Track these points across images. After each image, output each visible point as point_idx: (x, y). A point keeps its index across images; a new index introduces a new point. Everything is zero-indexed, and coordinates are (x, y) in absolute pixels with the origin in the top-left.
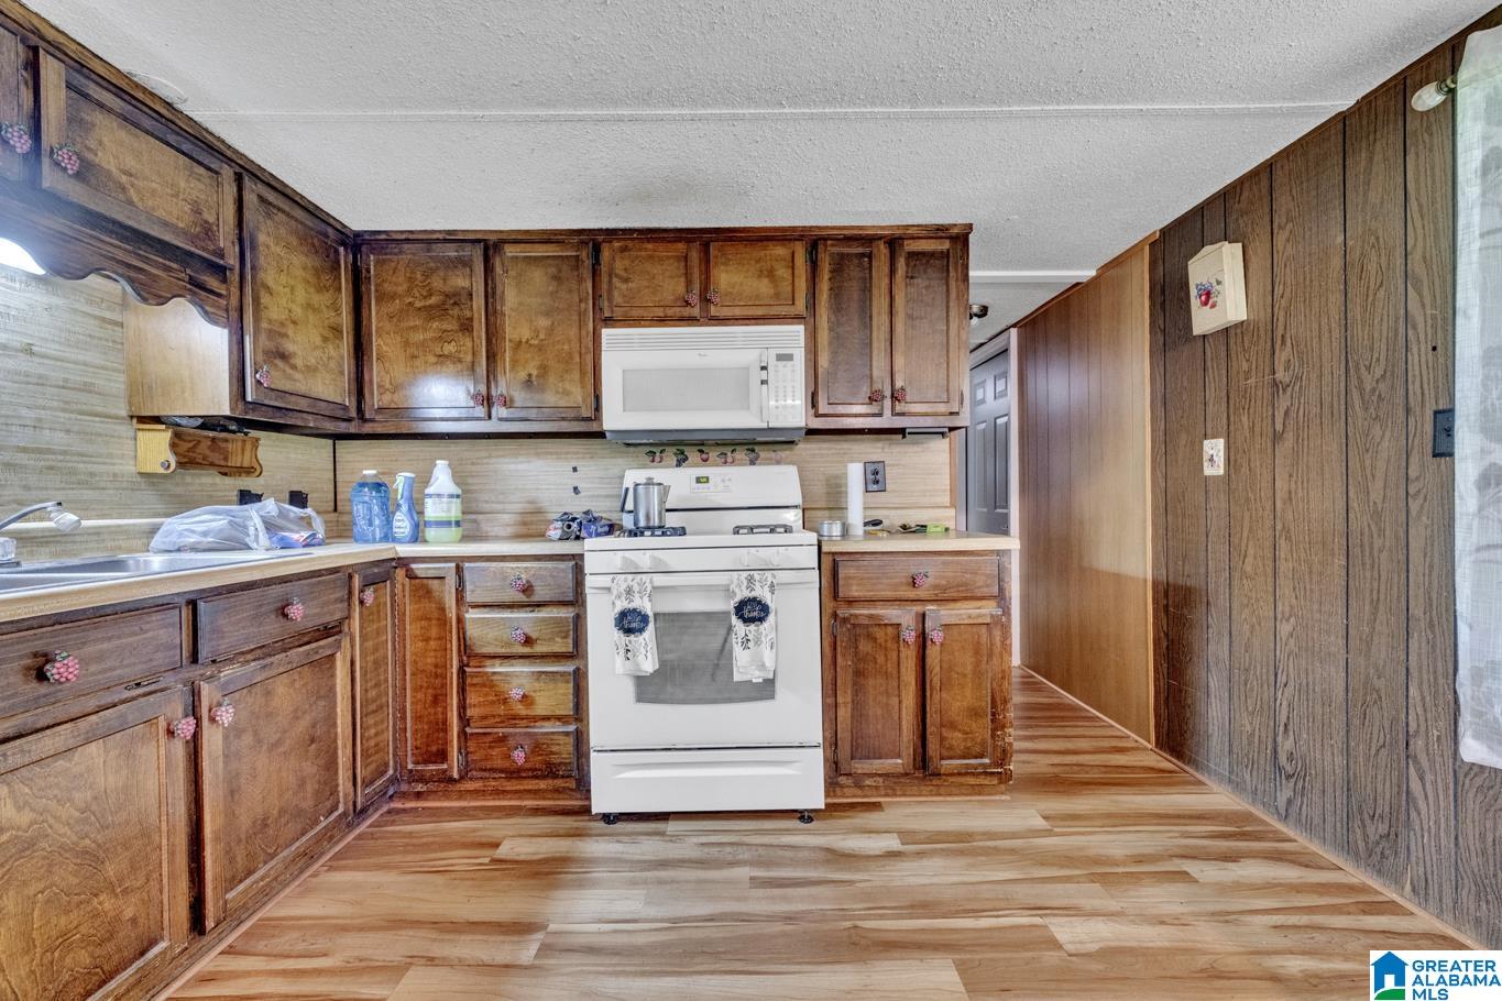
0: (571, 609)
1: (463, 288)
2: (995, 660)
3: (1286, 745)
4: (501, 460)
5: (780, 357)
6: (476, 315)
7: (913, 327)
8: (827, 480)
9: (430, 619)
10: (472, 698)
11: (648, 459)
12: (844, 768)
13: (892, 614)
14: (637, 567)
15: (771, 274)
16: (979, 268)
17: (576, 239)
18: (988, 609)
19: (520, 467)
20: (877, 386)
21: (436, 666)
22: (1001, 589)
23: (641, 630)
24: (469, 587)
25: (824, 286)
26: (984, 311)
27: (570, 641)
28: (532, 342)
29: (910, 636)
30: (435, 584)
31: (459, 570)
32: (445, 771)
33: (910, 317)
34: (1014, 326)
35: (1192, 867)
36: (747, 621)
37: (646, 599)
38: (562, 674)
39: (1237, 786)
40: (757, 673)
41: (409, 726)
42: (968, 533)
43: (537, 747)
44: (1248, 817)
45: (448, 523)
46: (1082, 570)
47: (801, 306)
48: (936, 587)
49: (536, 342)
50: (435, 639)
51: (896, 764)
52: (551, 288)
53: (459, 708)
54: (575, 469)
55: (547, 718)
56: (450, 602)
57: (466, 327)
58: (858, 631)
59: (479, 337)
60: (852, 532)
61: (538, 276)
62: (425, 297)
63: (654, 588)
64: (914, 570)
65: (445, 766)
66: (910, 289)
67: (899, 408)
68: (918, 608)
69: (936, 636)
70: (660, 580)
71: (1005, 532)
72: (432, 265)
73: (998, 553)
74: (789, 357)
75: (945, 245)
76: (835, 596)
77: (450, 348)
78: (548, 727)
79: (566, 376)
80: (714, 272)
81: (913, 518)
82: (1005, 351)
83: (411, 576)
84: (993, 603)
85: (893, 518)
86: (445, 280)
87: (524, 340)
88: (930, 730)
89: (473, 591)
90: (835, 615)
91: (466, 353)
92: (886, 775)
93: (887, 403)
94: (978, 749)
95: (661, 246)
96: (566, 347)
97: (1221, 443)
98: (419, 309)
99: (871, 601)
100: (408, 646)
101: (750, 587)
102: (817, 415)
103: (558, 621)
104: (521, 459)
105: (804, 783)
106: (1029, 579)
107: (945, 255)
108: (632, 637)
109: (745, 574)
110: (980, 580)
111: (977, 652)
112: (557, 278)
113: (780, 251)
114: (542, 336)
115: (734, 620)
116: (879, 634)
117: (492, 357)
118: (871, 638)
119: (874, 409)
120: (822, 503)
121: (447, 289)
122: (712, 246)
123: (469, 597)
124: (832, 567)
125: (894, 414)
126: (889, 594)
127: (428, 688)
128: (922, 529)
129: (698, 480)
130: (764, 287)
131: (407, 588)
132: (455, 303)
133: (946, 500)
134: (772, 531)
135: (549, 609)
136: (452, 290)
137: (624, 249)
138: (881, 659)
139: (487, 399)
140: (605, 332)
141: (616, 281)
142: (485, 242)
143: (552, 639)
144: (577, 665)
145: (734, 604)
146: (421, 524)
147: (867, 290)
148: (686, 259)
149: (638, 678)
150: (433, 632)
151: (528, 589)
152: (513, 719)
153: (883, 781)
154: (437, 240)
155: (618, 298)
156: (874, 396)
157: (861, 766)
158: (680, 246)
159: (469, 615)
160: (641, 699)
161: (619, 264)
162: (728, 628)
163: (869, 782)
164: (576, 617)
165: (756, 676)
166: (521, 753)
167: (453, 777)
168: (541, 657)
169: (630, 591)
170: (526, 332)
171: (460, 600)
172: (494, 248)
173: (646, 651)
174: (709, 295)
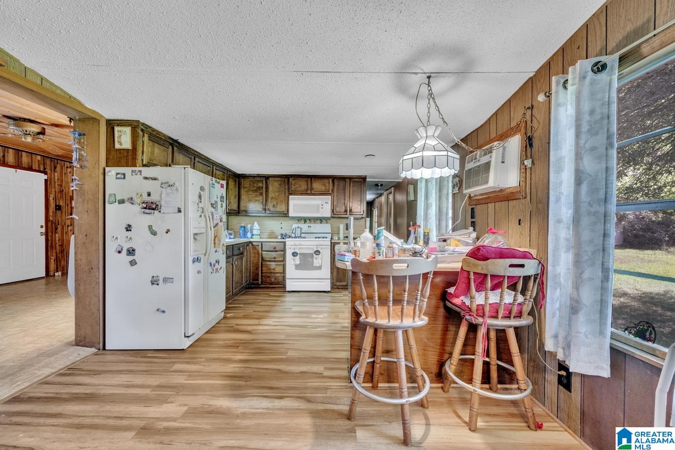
0: (283, 252)
1: (261, 185)
5: (326, 203)
6: (263, 192)
7: (354, 196)
8: (336, 228)
9: (256, 254)
10: (264, 269)
11: (297, 221)
12: (334, 284)
14: (296, 244)
15: (325, 185)
17: (284, 177)
20: (346, 209)
21: (257, 262)
23: (297, 256)
24: (263, 247)
25: (336, 188)
27: (282, 258)
28: (275, 198)
30: (257, 247)
31: (262, 244)
33: (353, 194)
36: (316, 255)
37: (298, 250)
38: (281, 265)
41: (251, 274)
43: (276, 278)
45: (257, 235)
47: (330, 192)
51: (345, 283)
52: (279, 187)
53: (261, 271)
54: (281, 223)
55: (278, 273)
56: (260, 250)
57: (261, 194)
59: (264, 196)
60: (340, 239)
61: (276, 184)
62: (253, 188)
65: (258, 282)
66: (354, 188)
70: (300, 247)
72: (255, 181)
74: (328, 203)
77: (257, 199)
78: (278, 275)
79: (282, 205)
80: (313, 184)
83: (252, 245)
86: (257, 185)
91: (261, 200)
92: (343, 286)
93: (348, 212)
95: (302, 179)
96: (282, 199)
98: (252, 190)
100: (251, 259)
101: (317, 248)
102: (334, 215)
103: (280, 254)
104: (269, 221)
105: (326, 286)
107: (362, 181)
108: (295, 257)
109: (317, 246)
112: (280, 185)
113: (326, 180)
114: (277, 197)
115: (314, 254)
117: (266, 201)
119: (345, 213)
122: (313, 179)
123: (264, 249)
124: (333, 245)
125: (350, 214)
127: (255, 267)
129: (309, 227)
130: (323, 188)
131: (252, 247)
132: (259, 189)
134: (323, 238)
135: (278, 252)
136: (258, 187)
137: (294, 179)
139: (265, 209)
140: (290, 196)
141: (292, 186)
142: (265, 177)
143: (279, 258)
144: (284, 263)
145: (314, 251)
146: (253, 235)
147: (344, 189)
148: (307, 181)
149: (296, 265)
150: (256, 256)
151: (275, 248)
152: (271, 273)
153: (341, 287)
154: (256, 176)
155: (293, 189)
156: (346, 211)
157: (338, 284)
158: (306, 179)
159: (264, 253)
160: (296, 269)
161: (293, 182)
162: (313, 256)
163: (339, 287)
164: (284, 254)
165: (318, 265)
166: (273, 280)
167: (259, 284)
168: (277, 261)
169: (295, 249)
170: (274, 196)
171: (262, 250)
172: (267, 178)
173: (297, 260)
174: (312, 189)
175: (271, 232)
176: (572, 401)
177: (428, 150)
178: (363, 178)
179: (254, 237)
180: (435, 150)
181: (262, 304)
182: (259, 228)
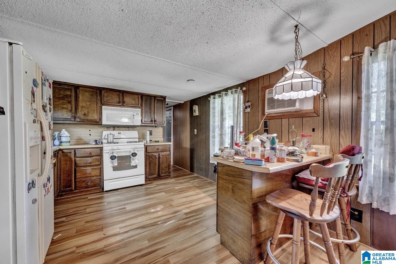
0: (99, 157)
1: (69, 94)
2: (169, 159)
3: (201, 166)
4: (71, 128)
5: (136, 114)
6: (72, 100)
7: (158, 111)
8: (142, 133)
9: (67, 161)
10: (78, 174)
11: (107, 129)
12: (147, 178)
13: (155, 154)
14: (114, 149)
15: (134, 100)
16: (167, 99)
17: (96, 88)
18: (168, 153)
19: (76, 130)
20: (152, 119)
21: (69, 169)
22: (170, 150)
23: (115, 159)
24: (77, 154)
25: (144, 103)
26: (167, 104)
27: (99, 162)
28: (86, 107)
29: (157, 157)
30: (69, 154)
31: (75, 151)
32: (71, 189)
33: (157, 109)
34: (172, 106)
35: (190, 181)
36: (133, 156)
37: (116, 154)
38: (98, 168)
39: (197, 173)
40: (135, 164)
41: (62, 181)
42: (164, 142)
43: (92, 182)
44: (198, 176)
45: (67, 142)
46: (181, 147)
47: (140, 106)
48: (161, 150)
49: (87, 107)
50: (69, 164)
51: (155, 176)
52: (90, 97)
53: (74, 176)
54: (90, 131)
55: (94, 176)
56: (73, 157)
57: (70, 102)
58: (150, 157)
59: (73, 105)
60: (147, 142)
61: (87, 94)
62: (59, 95)
63: (117, 152)
64: (158, 148)
65: (71, 188)
66: (157, 105)
67: (155, 123)
68: (159, 153)
69: (161, 157)
70: (118, 151)
71: (171, 142)
72: (60, 89)
73: (169, 145)
74: (138, 114)
75: (163, 99)
76: (146, 152)
77: (64, 106)
78: (94, 178)
79: (94, 114)
80: (124, 98)
81: (157, 140)
82: (171, 109)
83: (63, 152)
84: (169, 152)
85: (153, 140)
86: (64, 92)
87: (84, 106)
88: (160, 170)
89: (78, 155)
90: (146, 155)
91: (69, 108)
92: (154, 178)
93: (153, 122)
94: (166, 172)
95: (114, 92)
96: (93, 108)
97: (196, 130)
98: (57, 97)
99: (152, 152)
100: (62, 166)
101: (134, 151)
102: (142, 123)
103: (96, 159)
104: (76, 128)
105: (141, 180)
106: (174, 149)
107: (163, 100)
108: (113, 160)
109: (133, 149)
110: (167, 149)
111: (166, 159)
112: (92, 95)
113: (136, 96)
114: (88, 106)
115: (131, 156)
116: (153, 157)
117: (76, 109)
118: (152, 158)
119: (151, 123)
120: (142, 138)
121: (64, 94)
122: (124, 94)
123: (77, 156)
124: (146, 147)
125: (154, 124)
126: (155, 151)
127: (67, 174)
128: (158, 141)
129: (119, 133)
130: (133, 102)
131: (62, 155)
132: (67, 97)
133: (162, 137)
134: (135, 142)
135: (94, 157)
136: (66, 95)
137: (106, 92)
138: (153, 161)
139: (75, 118)
140: (103, 107)
141: (105, 97)
142: (75, 86)
143: (95, 162)
144: (100, 166)
145: (131, 154)
146: (61, 142)
147: (151, 104)
148: (119, 95)
149: (113, 167)
150: (68, 163)
151: (91, 153)
152: (87, 177)
153: (153, 179)
154: (62, 84)
155: (105, 101)
156: (151, 121)
157: (150, 177)
158: (118, 93)
159: (77, 159)
160: (114, 170)
161: (106, 94)
162: (130, 158)
163: (151, 179)
164: (101, 158)
165: (135, 165)
166: (89, 184)
167: (73, 190)
168: (93, 166)
169: (113, 153)
170: (84, 105)
171: (75, 156)
172: (77, 87)
173: (116, 163)
174: (124, 102)
175: (78, 138)
176: (363, 227)
177: (297, 78)
178: (164, 98)
179: (63, 144)
180: (302, 78)
181: (88, 210)
182: (69, 135)
